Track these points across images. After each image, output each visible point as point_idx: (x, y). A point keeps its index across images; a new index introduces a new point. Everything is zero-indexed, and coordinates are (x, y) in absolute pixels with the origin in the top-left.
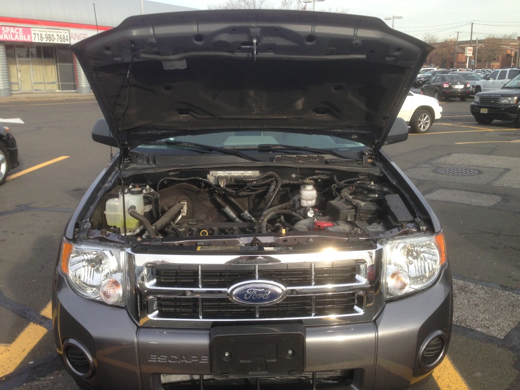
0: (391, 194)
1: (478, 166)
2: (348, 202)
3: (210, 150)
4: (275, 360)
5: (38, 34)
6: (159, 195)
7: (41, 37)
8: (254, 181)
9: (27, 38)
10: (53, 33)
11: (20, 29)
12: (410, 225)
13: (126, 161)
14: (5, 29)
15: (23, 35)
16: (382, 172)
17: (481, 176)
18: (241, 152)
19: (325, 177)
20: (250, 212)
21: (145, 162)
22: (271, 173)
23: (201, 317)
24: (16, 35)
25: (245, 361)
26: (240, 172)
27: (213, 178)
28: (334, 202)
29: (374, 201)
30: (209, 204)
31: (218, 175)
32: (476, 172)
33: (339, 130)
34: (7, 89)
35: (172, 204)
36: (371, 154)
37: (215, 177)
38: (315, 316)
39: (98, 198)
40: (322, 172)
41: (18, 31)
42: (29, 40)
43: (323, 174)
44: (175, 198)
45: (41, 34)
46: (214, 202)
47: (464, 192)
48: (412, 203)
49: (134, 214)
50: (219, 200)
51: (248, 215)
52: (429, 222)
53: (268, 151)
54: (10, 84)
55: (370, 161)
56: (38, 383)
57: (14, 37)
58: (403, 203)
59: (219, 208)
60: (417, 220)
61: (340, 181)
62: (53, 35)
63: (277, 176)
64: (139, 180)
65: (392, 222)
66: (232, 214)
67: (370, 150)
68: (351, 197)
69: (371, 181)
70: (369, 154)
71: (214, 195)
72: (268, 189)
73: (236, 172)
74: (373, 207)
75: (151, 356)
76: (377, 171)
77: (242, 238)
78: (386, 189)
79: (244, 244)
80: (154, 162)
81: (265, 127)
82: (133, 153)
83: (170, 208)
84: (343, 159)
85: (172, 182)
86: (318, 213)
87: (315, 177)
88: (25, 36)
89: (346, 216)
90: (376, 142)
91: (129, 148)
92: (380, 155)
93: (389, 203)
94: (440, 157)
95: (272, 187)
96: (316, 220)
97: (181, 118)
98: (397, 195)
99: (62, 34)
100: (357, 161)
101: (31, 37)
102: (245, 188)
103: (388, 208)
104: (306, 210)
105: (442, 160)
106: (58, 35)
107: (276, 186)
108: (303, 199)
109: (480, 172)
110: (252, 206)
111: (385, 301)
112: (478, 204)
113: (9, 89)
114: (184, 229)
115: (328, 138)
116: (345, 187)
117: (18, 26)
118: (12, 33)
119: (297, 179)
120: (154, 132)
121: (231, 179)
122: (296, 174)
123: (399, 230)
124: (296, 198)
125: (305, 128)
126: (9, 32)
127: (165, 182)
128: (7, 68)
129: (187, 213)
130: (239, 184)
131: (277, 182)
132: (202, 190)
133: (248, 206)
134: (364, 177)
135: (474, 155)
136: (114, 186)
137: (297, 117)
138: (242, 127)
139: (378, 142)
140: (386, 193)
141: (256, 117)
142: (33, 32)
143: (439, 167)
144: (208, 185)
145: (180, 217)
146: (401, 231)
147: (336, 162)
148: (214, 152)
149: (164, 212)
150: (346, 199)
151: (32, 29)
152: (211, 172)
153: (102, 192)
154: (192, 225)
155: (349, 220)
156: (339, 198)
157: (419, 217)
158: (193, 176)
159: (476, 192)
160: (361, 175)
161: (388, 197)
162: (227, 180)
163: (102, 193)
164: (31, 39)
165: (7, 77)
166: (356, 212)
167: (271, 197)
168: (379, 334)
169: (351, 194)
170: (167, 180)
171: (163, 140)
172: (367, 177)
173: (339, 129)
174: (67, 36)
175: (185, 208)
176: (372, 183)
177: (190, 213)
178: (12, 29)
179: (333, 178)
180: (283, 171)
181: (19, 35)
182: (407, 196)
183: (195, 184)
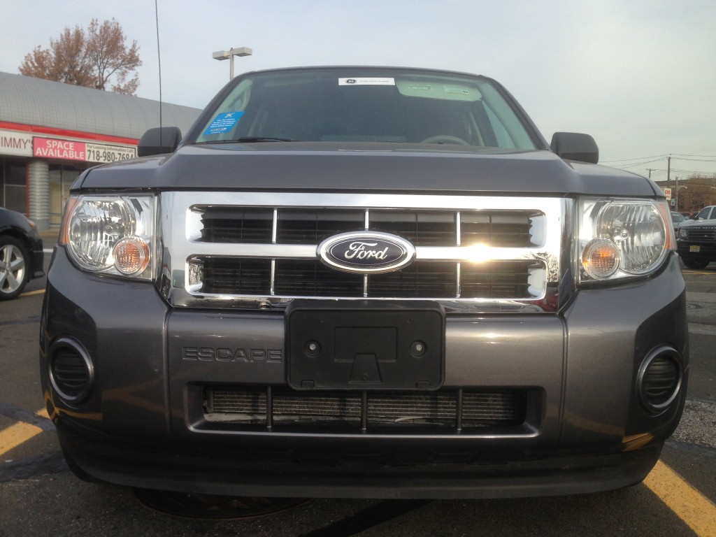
1: (694, 302)
4: (394, 361)
5: (93, 152)
7: (98, 155)
9: (78, 155)
10: (114, 151)
11: (71, 144)
14: (51, 143)
15: (74, 151)
23: (272, 292)
24: (65, 152)
25: (344, 361)
34: (46, 220)
38: (461, 297)
41: (68, 146)
42: (81, 158)
45: (98, 151)
54: (51, 214)
57: (61, 153)
62: (113, 153)
75: (188, 350)
88: (76, 153)
99: (126, 153)
101: (84, 154)
106: (120, 154)
111: (578, 288)
113: (48, 220)
117: (68, 139)
118: (60, 148)
126: (56, 147)
128: (48, 192)
142: (87, 148)
151: (86, 144)
159: (696, 323)
164: (84, 157)
165: (47, 204)
174: (132, 155)
178: (60, 143)
181: (68, 151)
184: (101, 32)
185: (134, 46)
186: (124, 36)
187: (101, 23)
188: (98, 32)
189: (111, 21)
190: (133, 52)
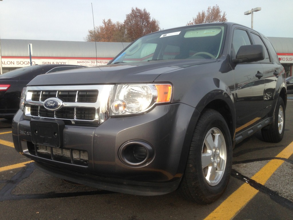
4: (51, 138)
23: (39, 116)
184: (211, 12)
185: (224, 14)
186: (220, 11)
187: (212, 8)
188: (210, 12)
189: (215, 6)
190: (224, 16)
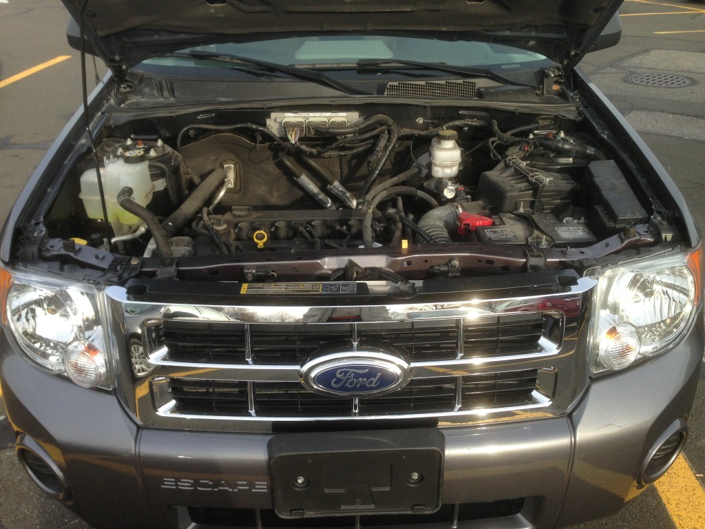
0: (600, 159)
1: (689, 72)
2: (520, 175)
3: (270, 70)
4: (388, 489)
6: (180, 156)
8: (350, 133)
12: (641, 228)
13: (123, 88)
16: (580, 114)
17: (695, 88)
18: (326, 73)
19: (475, 123)
20: (343, 183)
21: (155, 93)
22: (380, 117)
23: (253, 412)
25: (334, 491)
26: (324, 114)
27: (278, 125)
28: (494, 175)
29: (566, 171)
30: (271, 167)
31: (285, 120)
32: (688, 82)
33: (507, 33)
35: (209, 168)
36: (559, 75)
37: (280, 123)
38: (460, 410)
39: (65, 171)
40: (471, 113)
43: (472, 117)
44: (213, 158)
46: (280, 165)
47: (670, 116)
48: (642, 181)
49: (129, 206)
50: (288, 163)
51: (340, 189)
52: (678, 224)
53: (375, 71)
55: (556, 87)
56: (11, 454)
58: (624, 180)
59: (290, 176)
60: (655, 218)
61: (504, 131)
63: (391, 121)
64: (144, 129)
65: (605, 220)
66: (313, 187)
67: (558, 69)
68: (525, 163)
69: (559, 129)
70: (555, 76)
71: (281, 154)
72: (374, 145)
73: (318, 114)
74: (565, 185)
75: (165, 479)
76: (570, 111)
77: (327, 259)
78: (590, 151)
79: (330, 270)
80: (172, 91)
81: (369, 28)
82: (132, 75)
83: (203, 177)
84: (510, 87)
85: (202, 133)
86: (463, 194)
87: (458, 123)
89: (516, 203)
90: (573, 53)
91: (124, 67)
92: (575, 75)
93: (598, 180)
94: (633, 55)
95: (382, 143)
96: (460, 210)
97: (212, 11)
98: (612, 162)
100: (534, 88)
102: (334, 145)
103: (596, 189)
104: (440, 184)
105: (636, 60)
107: (389, 140)
108: (437, 166)
109: (694, 82)
110: (346, 171)
111: (590, 378)
112: (694, 137)
114: (225, 226)
115: (484, 46)
116: (513, 144)
119: (425, 127)
120: (165, 37)
121: (308, 128)
122: (424, 118)
123: (622, 241)
124: (423, 160)
125: (444, 29)
127: (192, 133)
129: (235, 184)
130: (323, 138)
131: (389, 133)
132: (258, 145)
133: (339, 170)
134: (547, 123)
135: (684, 53)
136: (97, 142)
137: (432, 7)
138: (326, 28)
139: (576, 54)
140: (591, 158)
141: (354, 9)
143: (632, 73)
144: (268, 137)
145: (222, 193)
146: (626, 242)
147: (496, 94)
148: (277, 73)
149: (192, 186)
150: (515, 169)
152: (273, 115)
153: (73, 156)
154: (239, 216)
155: (521, 210)
156: (501, 165)
157: (659, 213)
158: (241, 122)
159: (689, 115)
160: (543, 119)
161: (594, 167)
162: (301, 131)
163: (74, 158)
166: (534, 195)
167: (379, 160)
168: (578, 438)
169: (524, 159)
170: (195, 129)
171: (187, 51)
172: (553, 122)
173: (507, 29)
175: (231, 176)
176: (562, 135)
177: (240, 184)
179: (490, 125)
180: (401, 113)
182: (631, 165)
183: (246, 136)
